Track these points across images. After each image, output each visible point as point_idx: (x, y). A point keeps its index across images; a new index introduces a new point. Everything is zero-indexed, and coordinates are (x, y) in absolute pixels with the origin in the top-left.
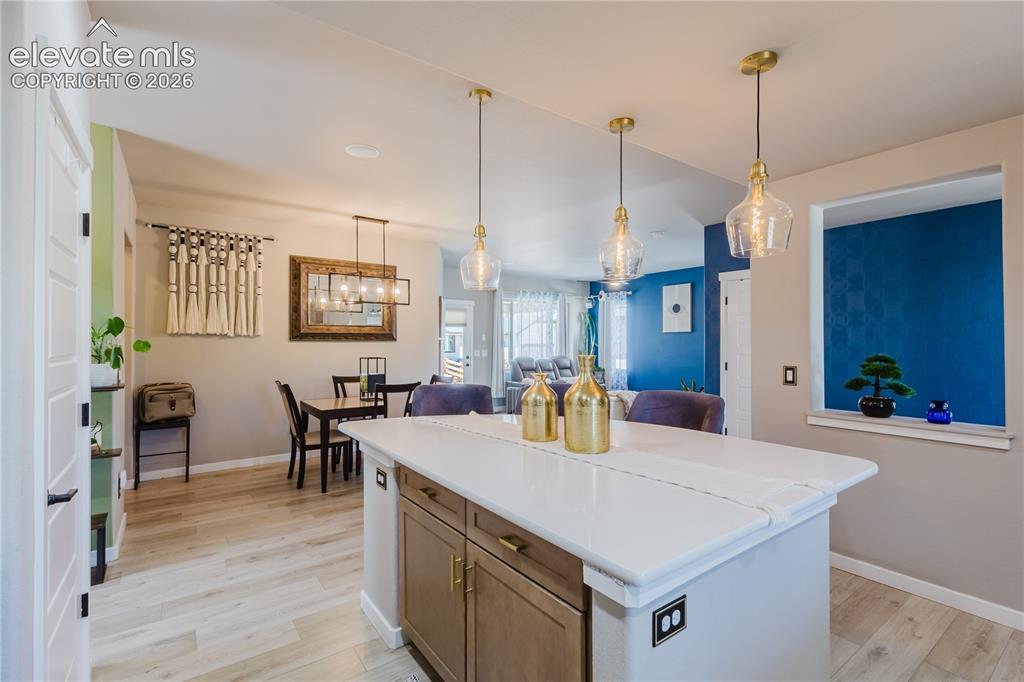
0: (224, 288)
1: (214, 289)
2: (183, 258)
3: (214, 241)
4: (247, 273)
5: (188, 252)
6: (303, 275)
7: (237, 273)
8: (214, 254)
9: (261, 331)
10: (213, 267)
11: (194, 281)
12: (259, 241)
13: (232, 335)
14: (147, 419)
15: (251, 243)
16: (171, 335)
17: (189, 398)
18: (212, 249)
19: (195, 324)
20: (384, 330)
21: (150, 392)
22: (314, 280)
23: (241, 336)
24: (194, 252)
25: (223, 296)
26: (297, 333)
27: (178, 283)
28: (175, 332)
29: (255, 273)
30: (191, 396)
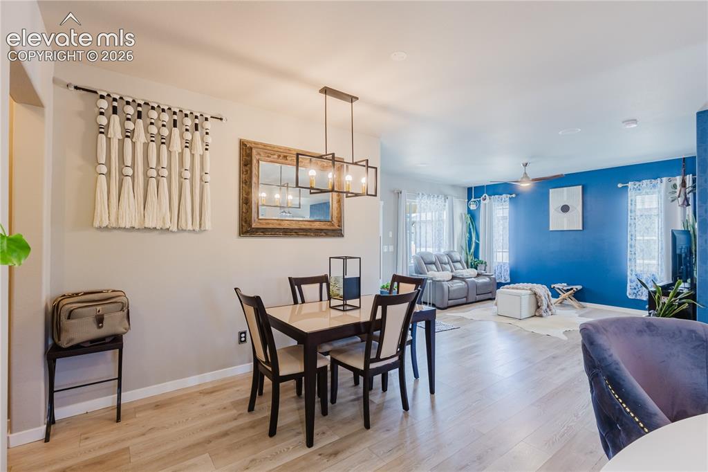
0: (165, 173)
1: (153, 173)
2: (116, 131)
3: (154, 114)
4: (193, 155)
5: (122, 125)
6: (254, 161)
7: (181, 155)
8: (154, 130)
9: (208, 225)
10: (153, 146)
11: (128, 162)
12: (206, 119)
13: (175, 229)
14: (64, 343)
15: (197, 121)
16: (100, 228)
17: (122, 310)
18: (152, 124)
19: (130, 214)
20: (333, 225)
21: (68, 305)
22: (265, 169)
23: (185, 230)
24: (130, 125)
25: (164, 182)
26: (247, 227)
27: (108, 163)
28: (104, 225)
29: (202, 157)
30: (125, 308)
